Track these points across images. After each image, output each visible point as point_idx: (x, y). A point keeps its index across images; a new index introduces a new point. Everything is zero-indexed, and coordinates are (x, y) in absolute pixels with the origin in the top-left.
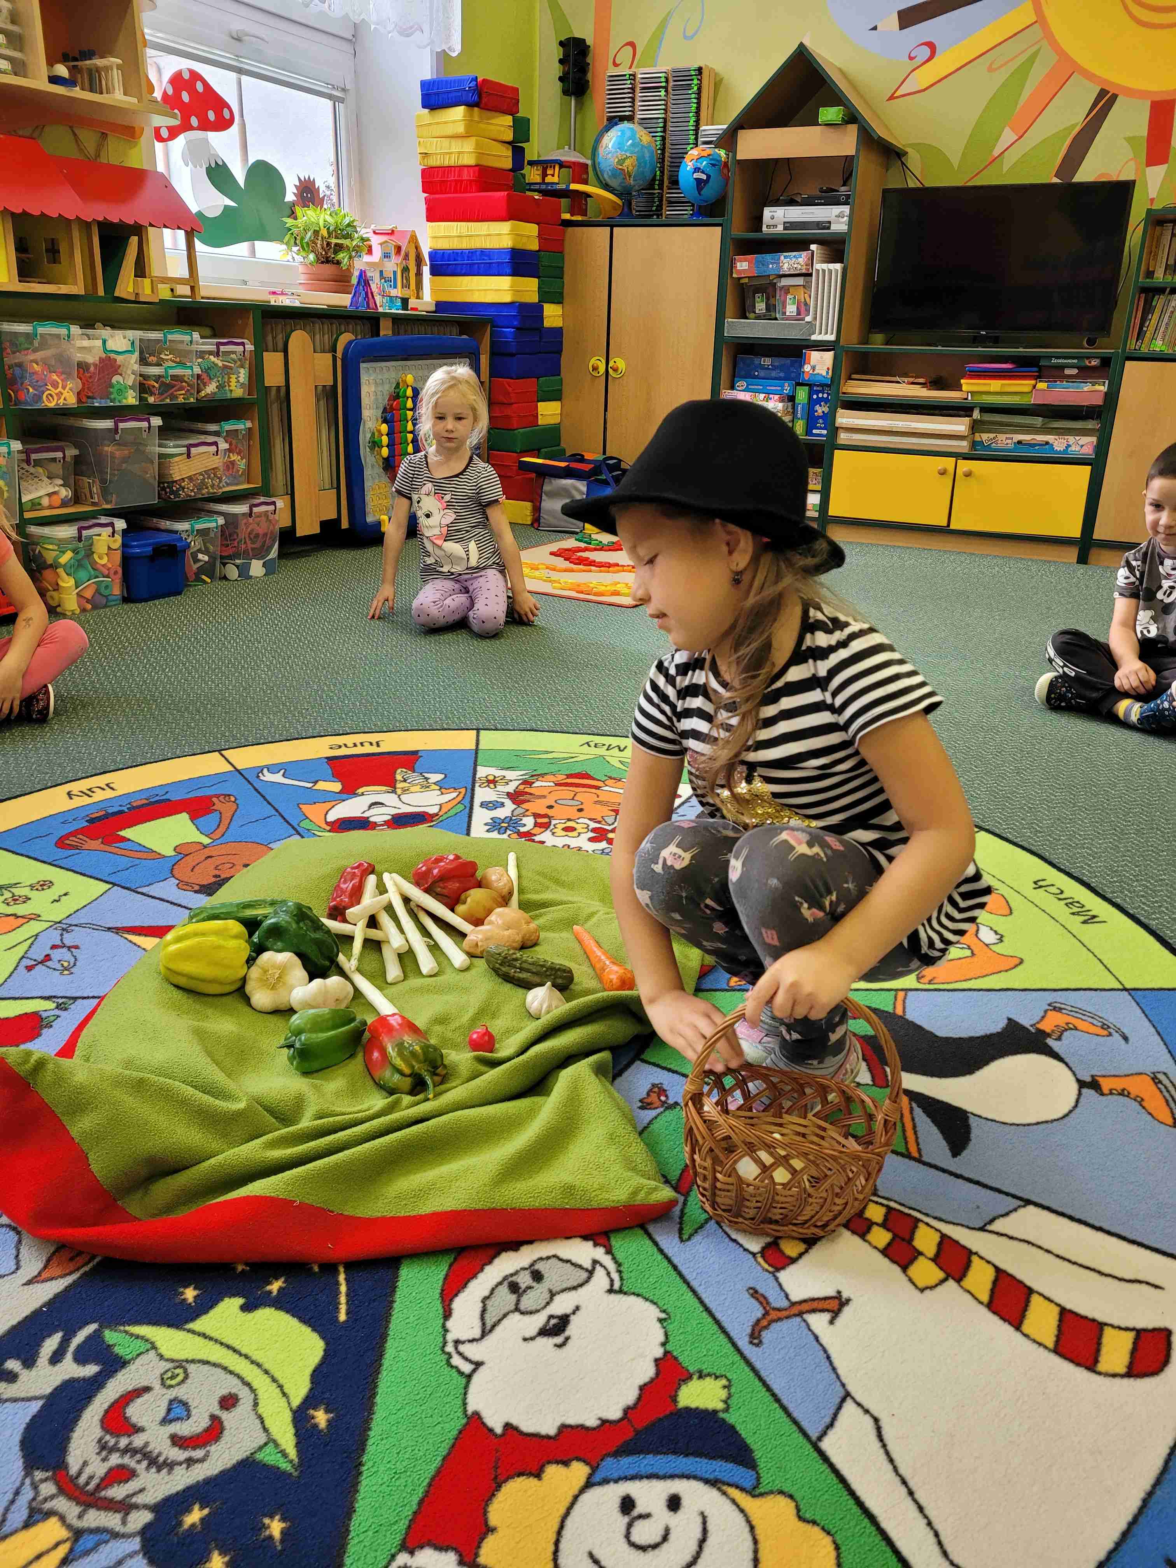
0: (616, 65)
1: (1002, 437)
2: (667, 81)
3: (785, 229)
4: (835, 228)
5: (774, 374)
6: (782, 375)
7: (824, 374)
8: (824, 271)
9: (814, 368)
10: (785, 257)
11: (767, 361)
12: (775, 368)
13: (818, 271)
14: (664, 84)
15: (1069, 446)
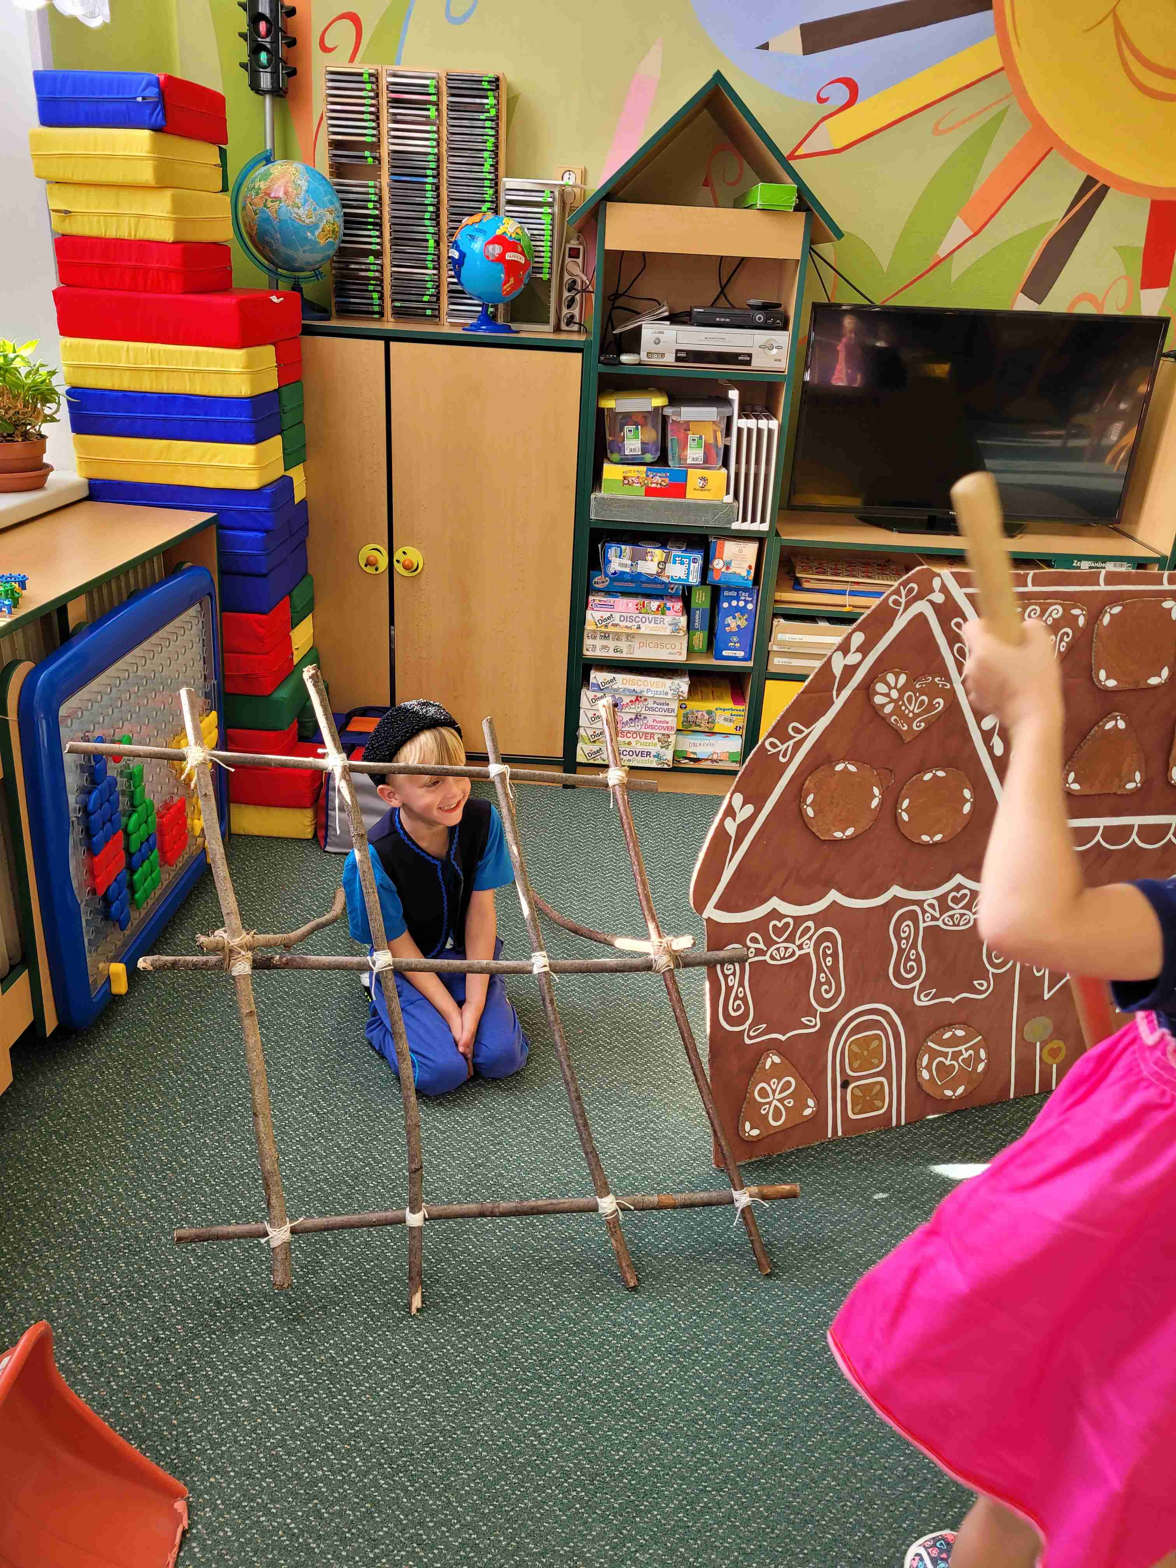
0: (325, 49)
2: (437, 94)
3: (677, 359)
4: (757, 364)
7: (744, 574)
8: (750, 431)
9: (727, 565)
13: (740, 429)
14: (433, 98)
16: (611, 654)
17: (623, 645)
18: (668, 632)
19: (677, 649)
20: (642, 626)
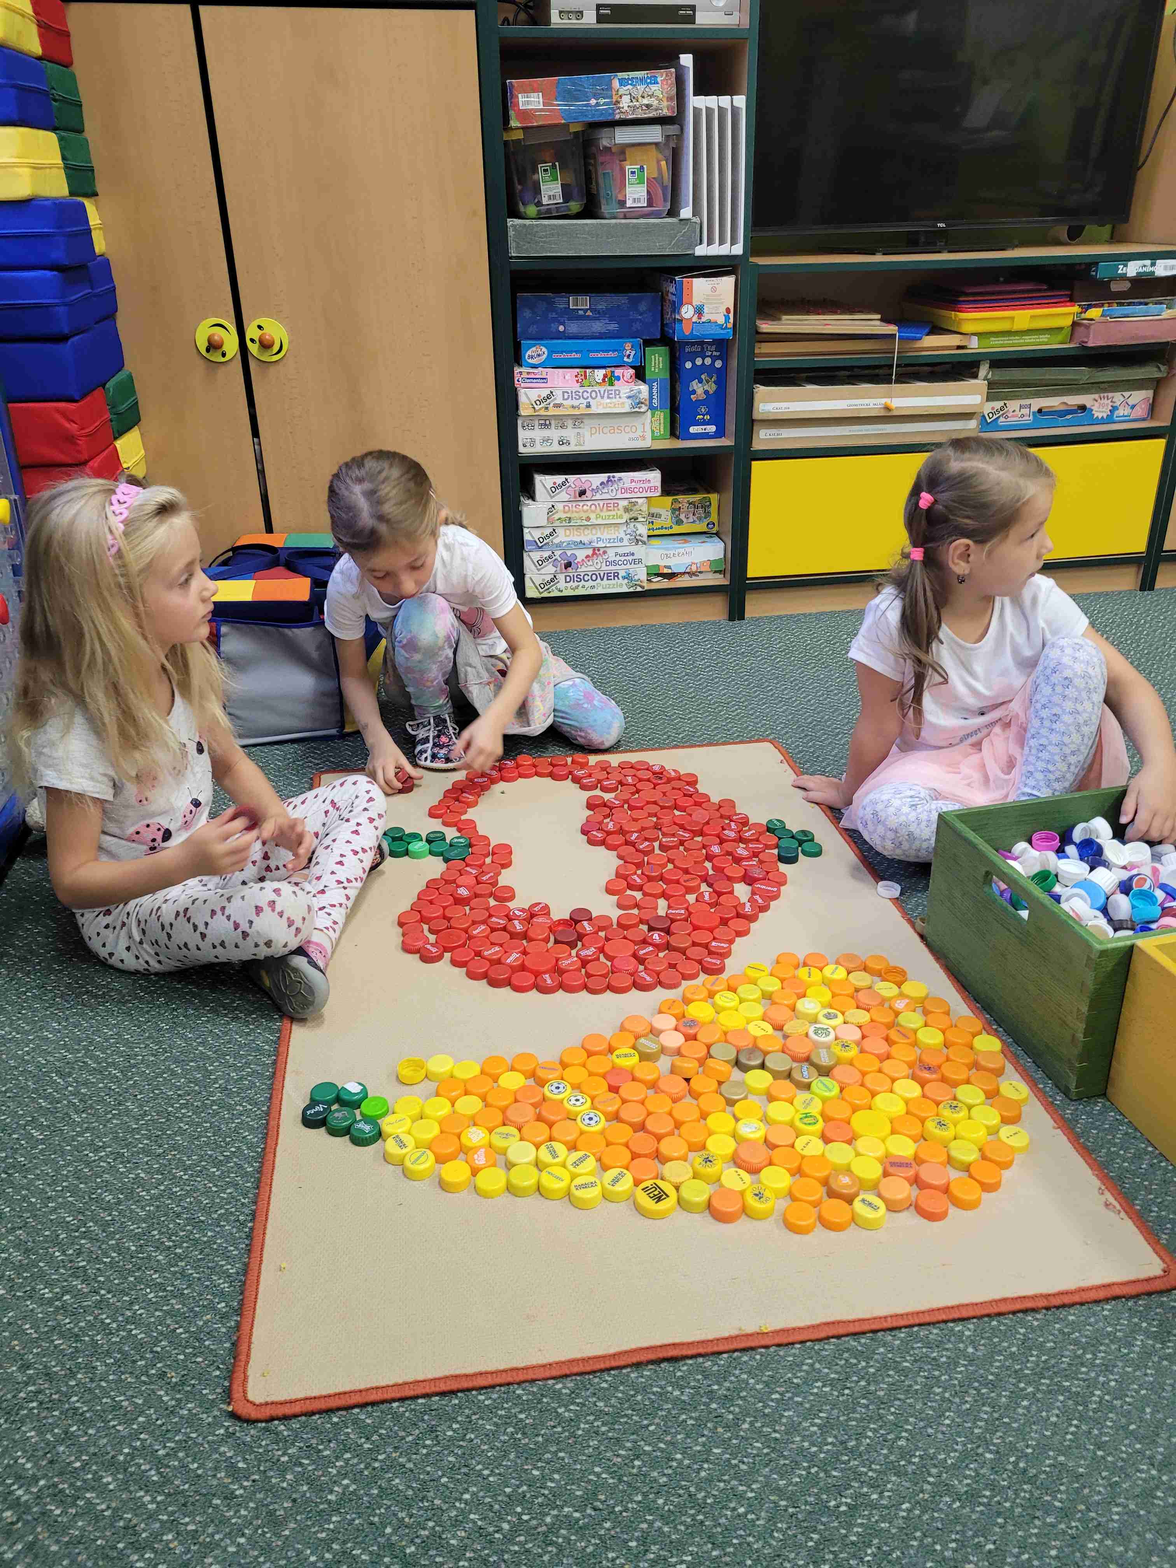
1: (1013, 405)
3: (600, 19)
4: (703, 19)
5: (598, 326)
6: (613, 327)
7: (721, 320)
8: (709, 111)
9: (699, 311)
10: (622, 82)
11: (581, 303)
12: (599, 315)
13: (697, 112)
15: (1114, 409)
16: (555, 448)
17: (569, 433)
18: (627, 409)
19: (639, 433)
20: (593, 403)
